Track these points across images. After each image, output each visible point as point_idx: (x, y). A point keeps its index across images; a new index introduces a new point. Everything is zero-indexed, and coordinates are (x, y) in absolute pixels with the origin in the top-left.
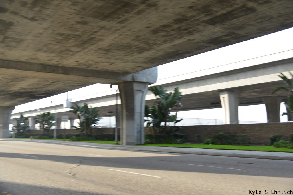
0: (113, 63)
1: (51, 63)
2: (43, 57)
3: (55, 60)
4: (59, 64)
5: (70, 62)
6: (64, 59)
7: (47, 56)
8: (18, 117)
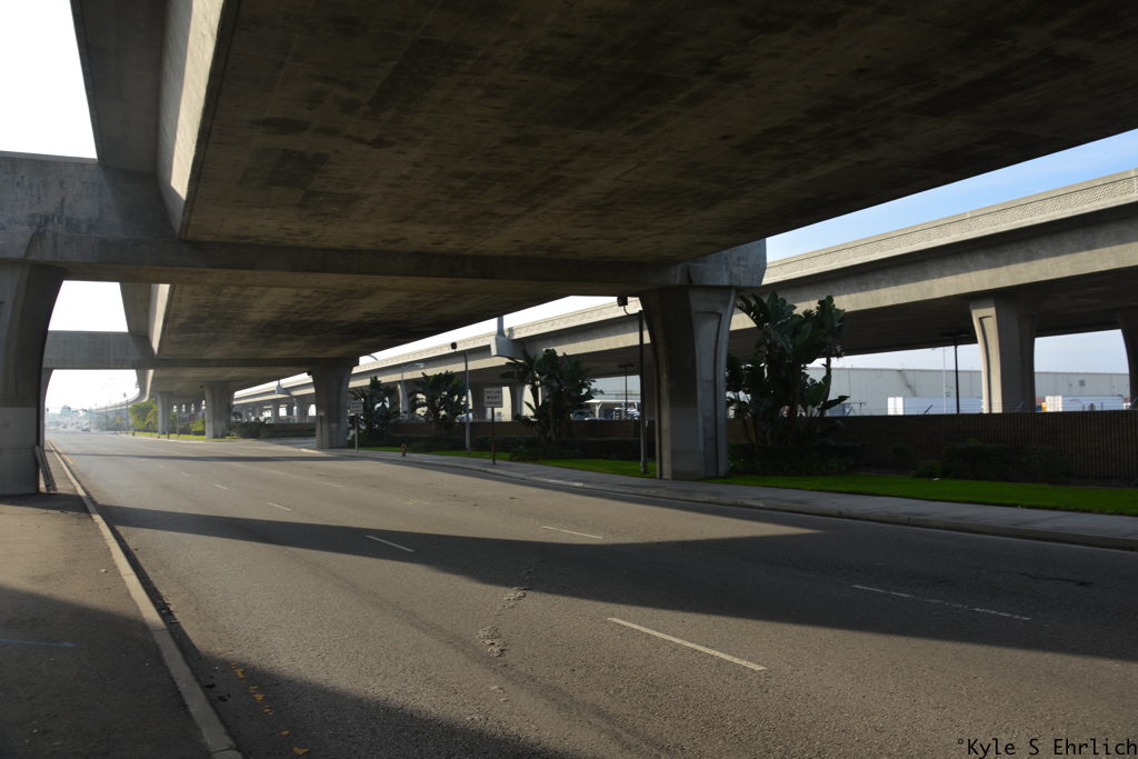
0: (624, 239)
1: (442, 249)
2: (419, 235)
3: (454, 242)
4: (467, 250)
5: (498, 242)
6: (480, 236)
7: (430, 233)
8: (366, 382)
